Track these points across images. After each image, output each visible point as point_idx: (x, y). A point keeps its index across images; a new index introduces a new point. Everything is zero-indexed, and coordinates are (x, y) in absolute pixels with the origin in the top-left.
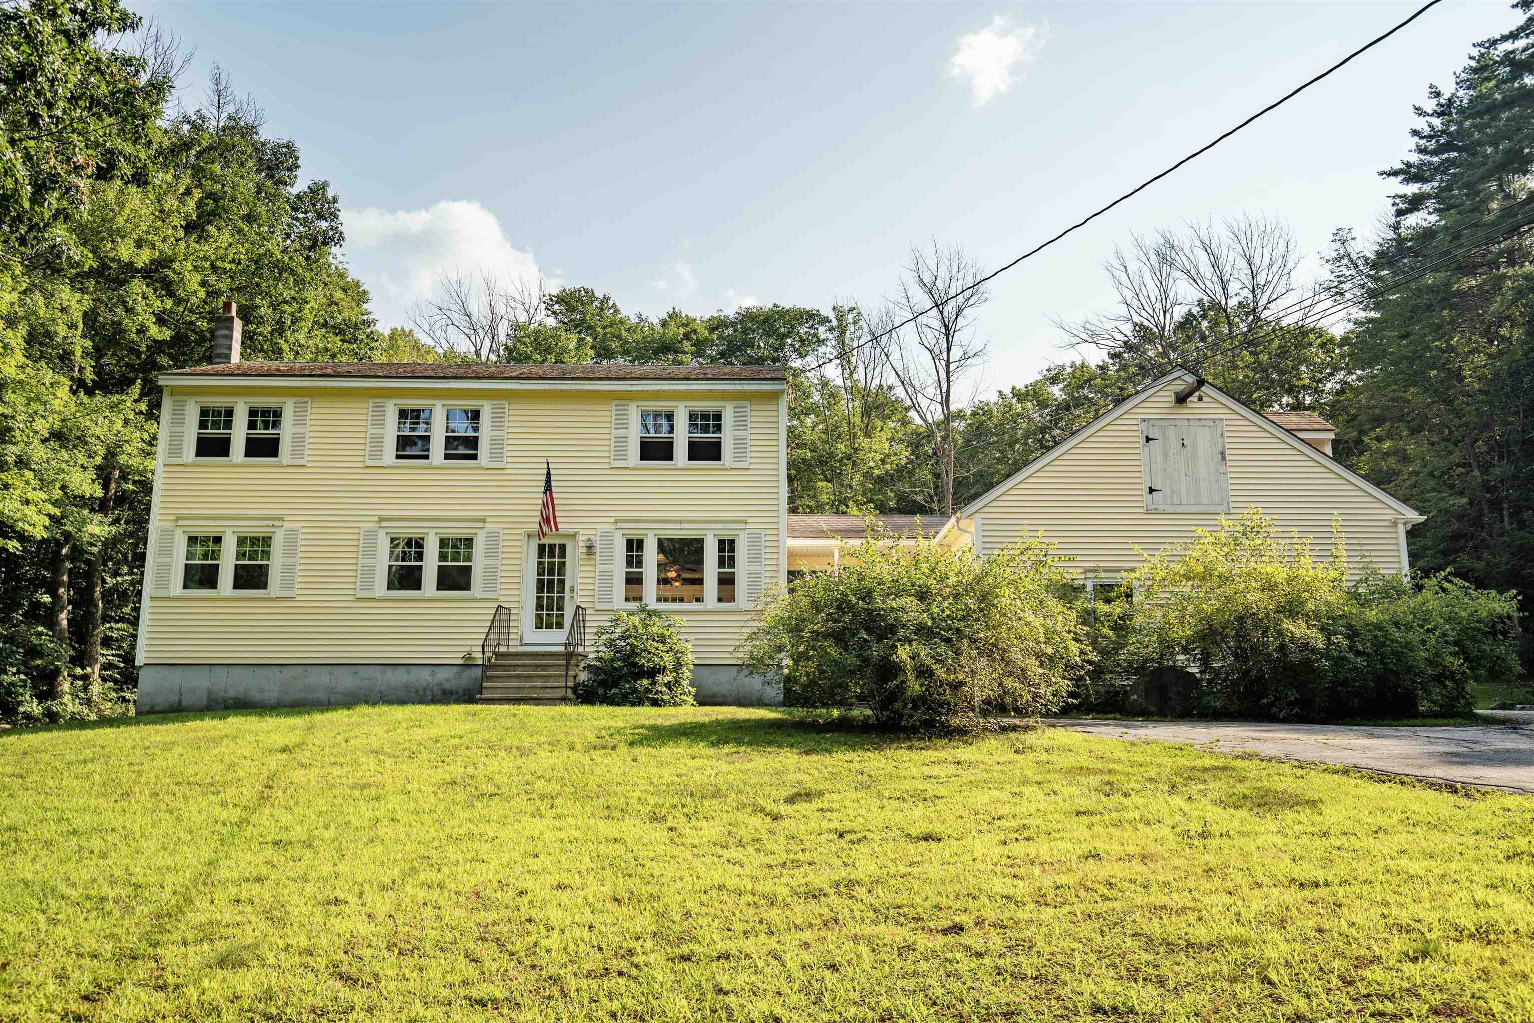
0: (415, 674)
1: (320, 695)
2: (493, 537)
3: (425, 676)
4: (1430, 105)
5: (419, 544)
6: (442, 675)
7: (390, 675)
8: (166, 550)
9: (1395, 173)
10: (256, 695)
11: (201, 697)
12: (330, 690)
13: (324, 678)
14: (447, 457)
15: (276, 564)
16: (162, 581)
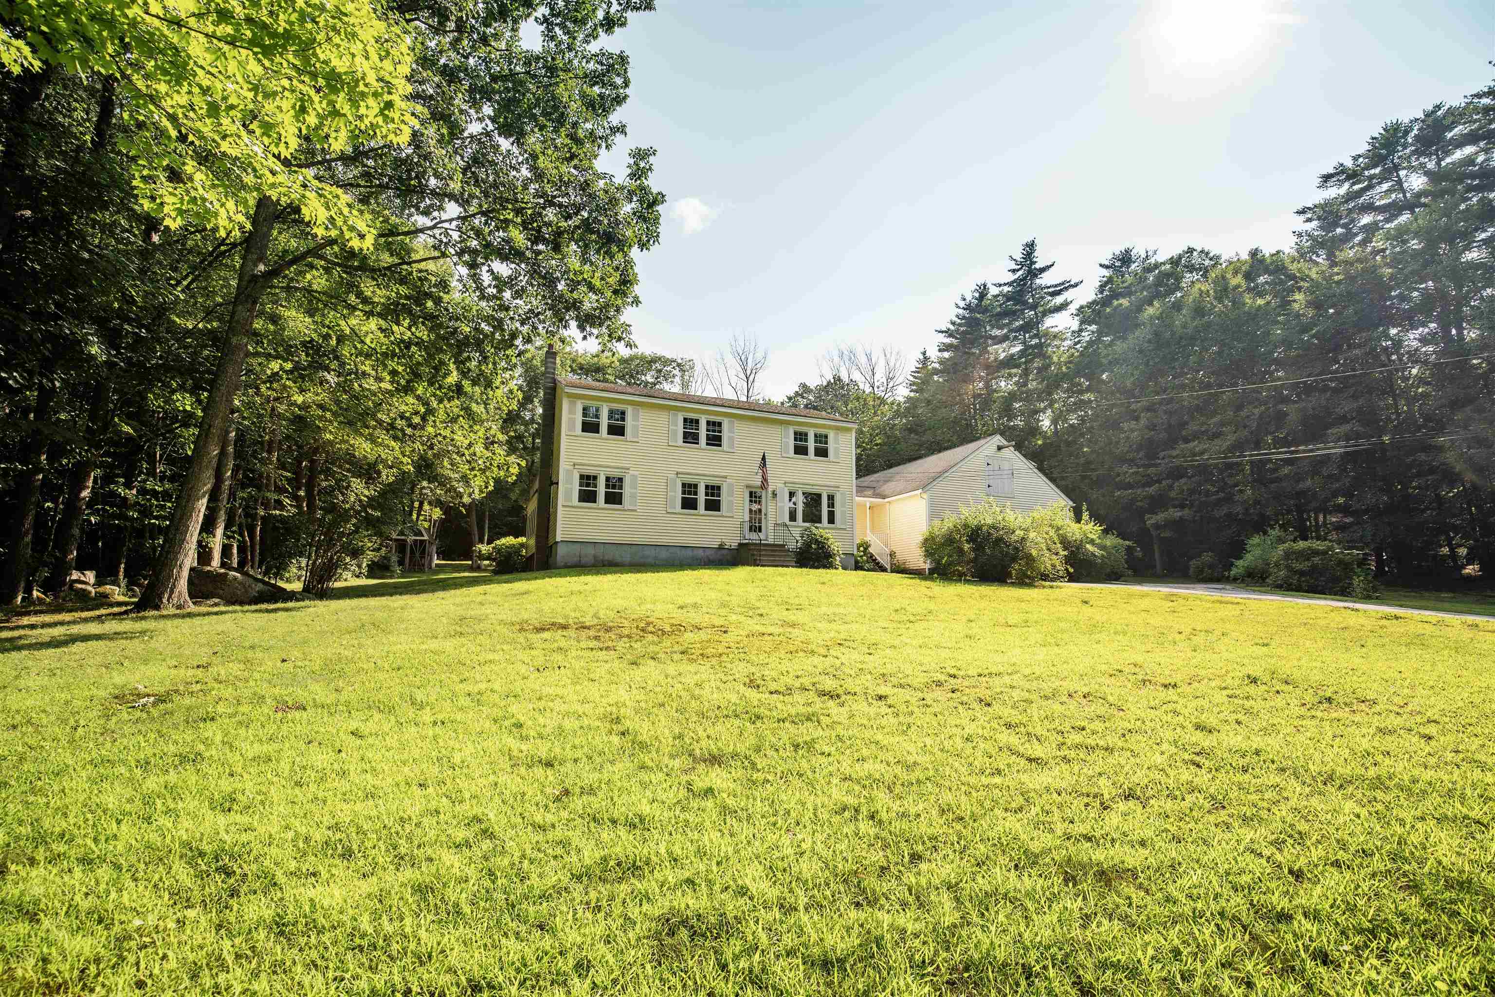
0: (696, 552)
1: (650, 560)
2: (731, 486)
3: (700, 553)
4: (962, 304)
5: (696, 486)
6: (708, 552)
7: (683, 551)
8: (569, 481)
9: (942, 332)
10: (618, 559)
11: (590, 560)
12: (656, 558)
13: (651, 552)
14: (708, 444)
15: (627, 491)
16: (568, 497)
